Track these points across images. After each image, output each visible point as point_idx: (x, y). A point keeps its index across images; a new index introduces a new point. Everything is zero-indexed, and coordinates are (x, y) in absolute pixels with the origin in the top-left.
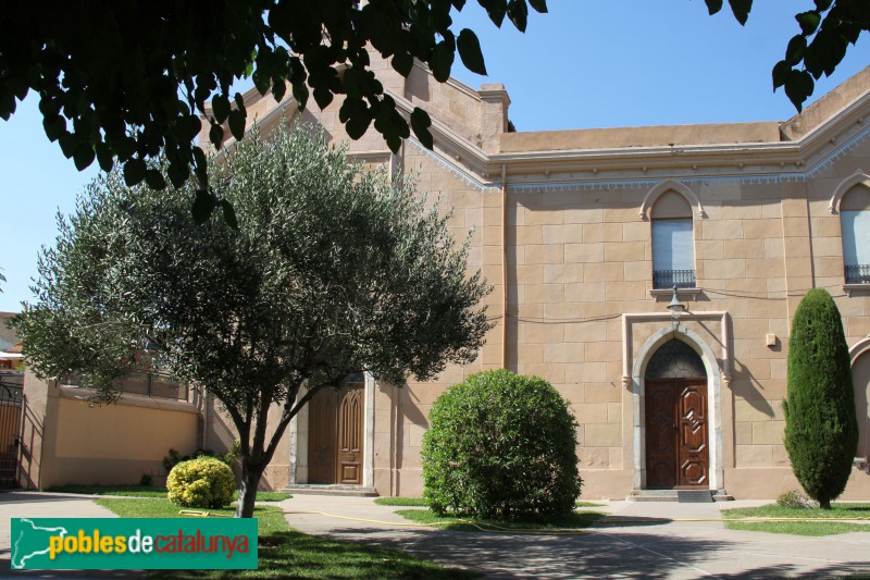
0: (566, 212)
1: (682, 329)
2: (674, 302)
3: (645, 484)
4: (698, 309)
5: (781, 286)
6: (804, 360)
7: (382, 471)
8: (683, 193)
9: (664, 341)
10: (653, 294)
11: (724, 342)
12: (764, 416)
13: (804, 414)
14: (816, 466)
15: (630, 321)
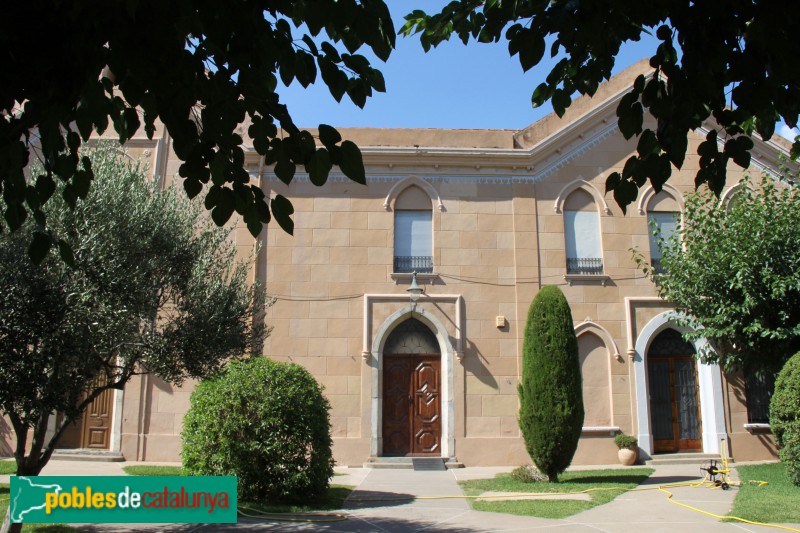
0: (316, 199)
1: (419, 310)
2: (414, 286)
3: (381, 452)
4: (434, 292)
5: (511, 274)
6: (539, 349)
7: (129, 437)
8: (425, 188)
9: (403, 320)
10: (393, 277)
11: (458, 324)
12: (490, 390)
13: (538, 398)
14: (548, 445)
15: (371, 300)
